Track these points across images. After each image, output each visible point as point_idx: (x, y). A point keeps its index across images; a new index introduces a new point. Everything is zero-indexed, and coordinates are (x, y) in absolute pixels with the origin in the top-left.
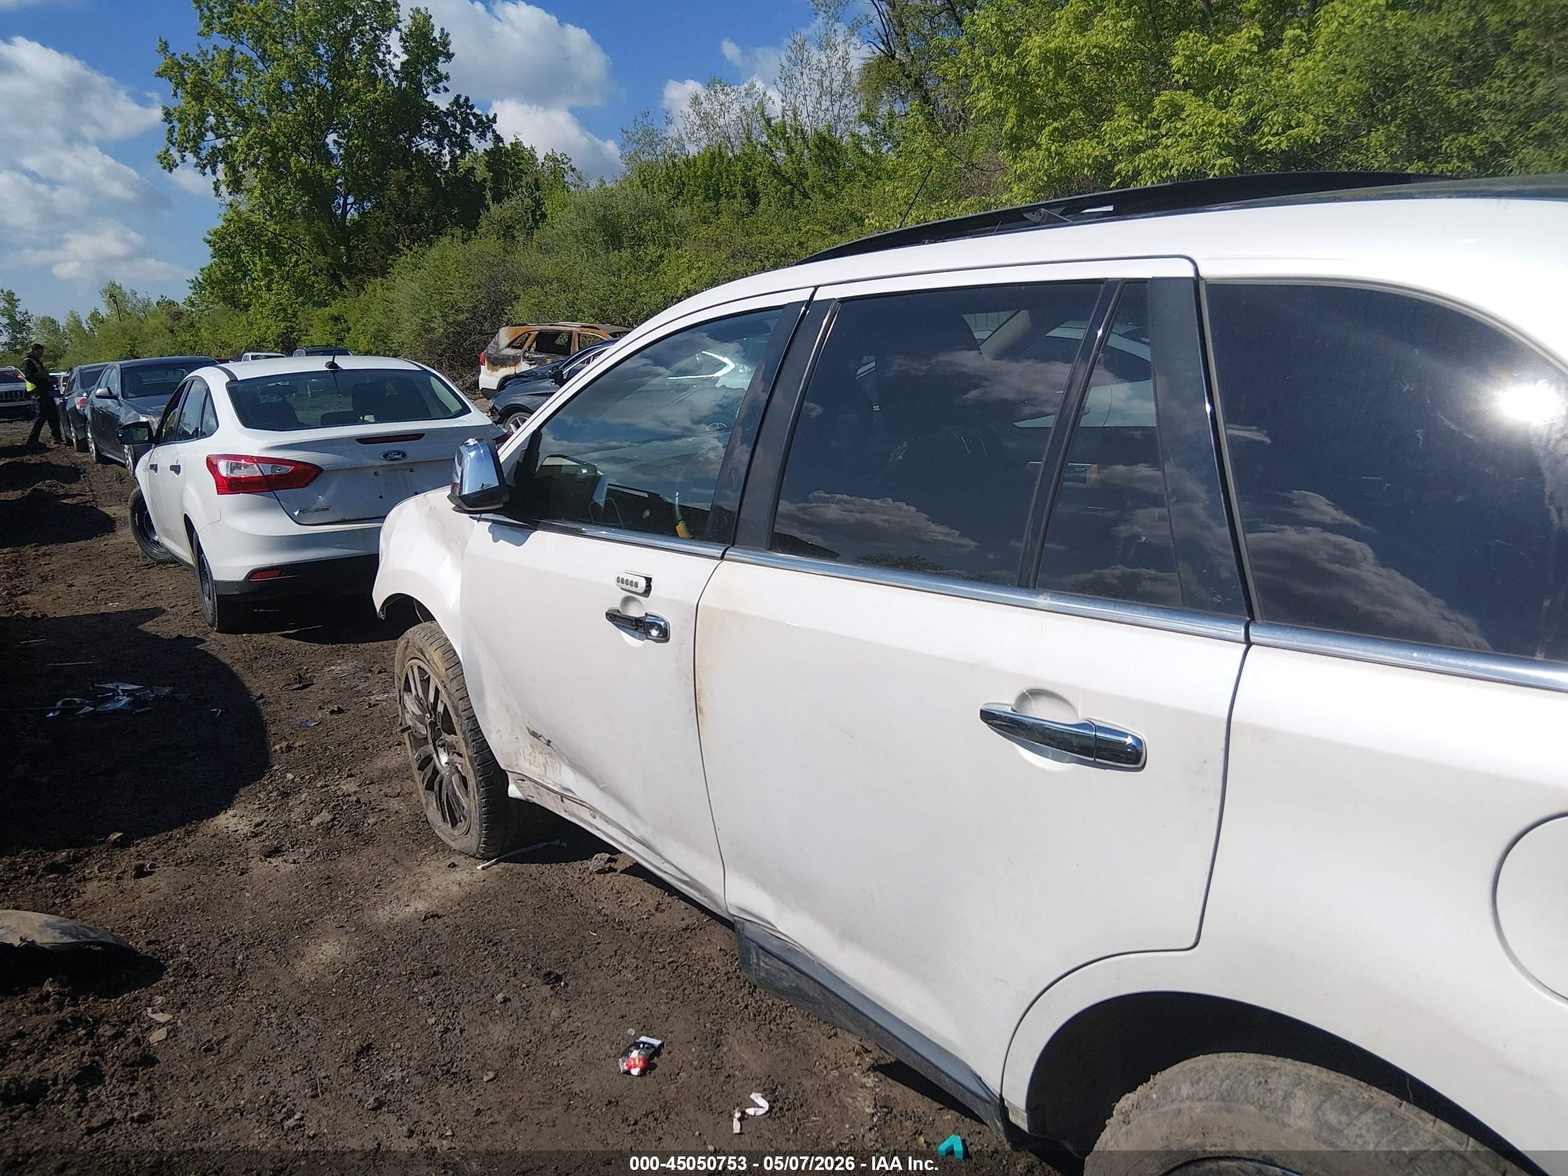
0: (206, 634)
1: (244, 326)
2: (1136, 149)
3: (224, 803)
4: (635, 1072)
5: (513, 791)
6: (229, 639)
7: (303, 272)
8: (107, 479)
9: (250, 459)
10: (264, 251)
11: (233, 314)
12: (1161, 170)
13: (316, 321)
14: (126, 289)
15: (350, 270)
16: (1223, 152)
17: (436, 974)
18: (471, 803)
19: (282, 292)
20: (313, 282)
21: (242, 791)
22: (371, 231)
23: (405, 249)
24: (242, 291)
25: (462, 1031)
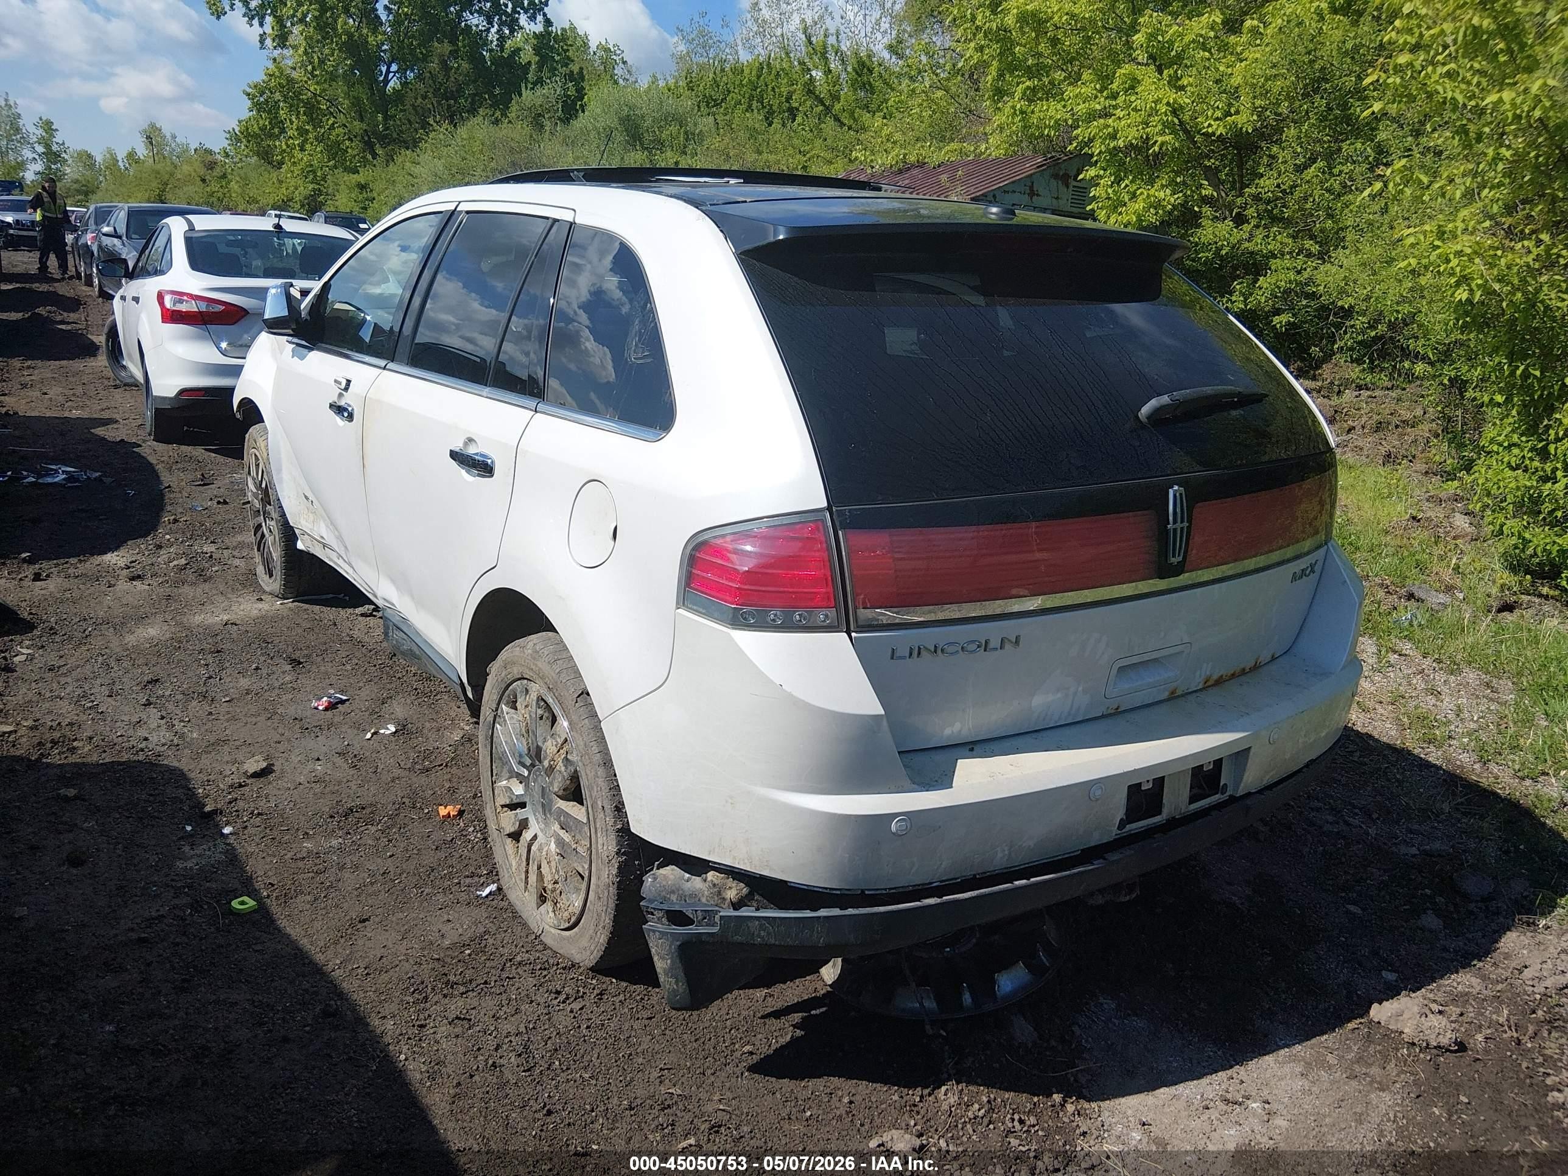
0: (144, 441)
1: (274, 183)
2: (1092, 116)
3: (114, 546)
4: (321, 708)
5: (300, 545)
6: (161, 447)
7: (338, 135)
8: (105, 313)
9: (192, 296)
10: (302, 110)
11: (265, 170)
12: (1110, 139)
13: (343, 186)
14: (167, 131)
15: (385, 139)
16: (1167, 130)
17: (218, 652)
18: (277, 555)
19: (314, 154)
20: (348, 147)
21: (129, 543)
22: (408, 102)
23: (435, 125)
24: (276, 147)
25: (220, 679)
